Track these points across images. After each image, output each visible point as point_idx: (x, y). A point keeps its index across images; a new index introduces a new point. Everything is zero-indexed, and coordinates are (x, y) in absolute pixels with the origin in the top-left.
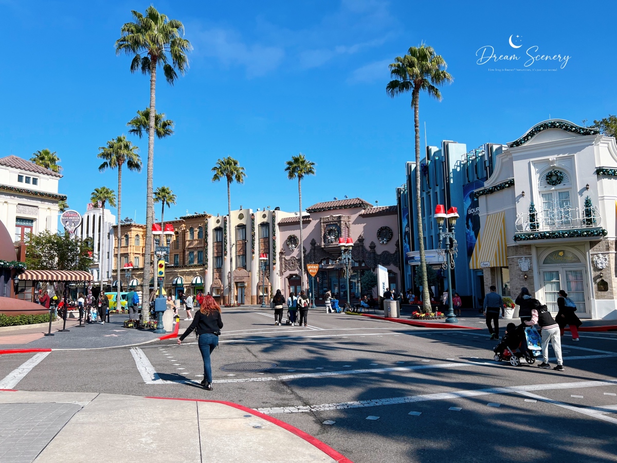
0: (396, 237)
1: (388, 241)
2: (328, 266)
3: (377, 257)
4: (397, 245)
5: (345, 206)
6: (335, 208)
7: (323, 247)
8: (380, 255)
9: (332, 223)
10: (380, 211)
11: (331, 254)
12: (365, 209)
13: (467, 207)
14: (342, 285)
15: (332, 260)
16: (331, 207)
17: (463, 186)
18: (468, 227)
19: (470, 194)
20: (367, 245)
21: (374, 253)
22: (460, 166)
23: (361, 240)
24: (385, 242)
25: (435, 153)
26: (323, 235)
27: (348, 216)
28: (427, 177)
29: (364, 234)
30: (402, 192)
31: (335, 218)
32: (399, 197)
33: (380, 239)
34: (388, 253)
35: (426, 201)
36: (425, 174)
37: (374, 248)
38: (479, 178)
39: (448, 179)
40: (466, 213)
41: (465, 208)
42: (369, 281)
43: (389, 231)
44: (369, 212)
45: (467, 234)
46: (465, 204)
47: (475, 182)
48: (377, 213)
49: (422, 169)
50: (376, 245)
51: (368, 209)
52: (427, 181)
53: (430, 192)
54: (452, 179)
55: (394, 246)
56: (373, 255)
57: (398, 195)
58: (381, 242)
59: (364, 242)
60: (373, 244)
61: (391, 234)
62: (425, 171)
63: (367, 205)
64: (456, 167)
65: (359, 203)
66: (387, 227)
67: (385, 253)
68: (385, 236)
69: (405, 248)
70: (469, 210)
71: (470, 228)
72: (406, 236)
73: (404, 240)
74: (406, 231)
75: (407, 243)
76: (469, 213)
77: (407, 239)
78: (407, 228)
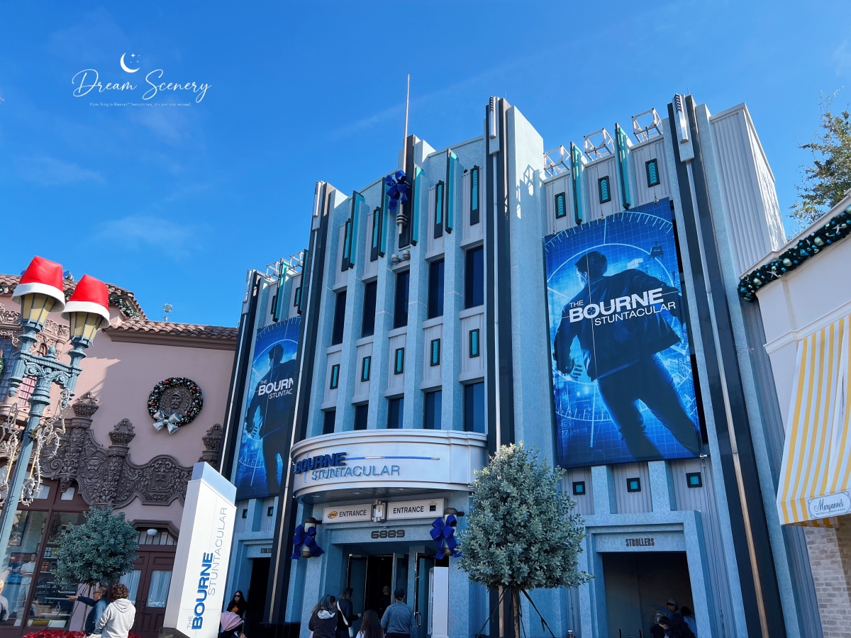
0: (214, 413)
1: (181, 424)
3: (128, 473)
4: (212, 441)
8: (143, 468)
12: (126, 316)
18: (565, 365)
19: (583, 260)
20: (102, 429)
21: (124, 457)
23: (85, 410)
24: (170, 427)
25: (429, 157)
27: (60, 326)
28: (401, 213)
29: (100, 392)
30: (265, 285)
31: (10, 318)
32: (255, 294)
33: (159, 413)
34: (173, 463)
35: (384, 286)
36: (393, 206)
37: (127, 441)
38: (630, 208)
39: (506, 203)
40: (555, 320)
41: (550, 306)
42: (101, 549)
43: (193, 394)
44: (138, 325)
45: (558, 391)
46: (554, 291)
47: (609, 218)
48: (168, 333)
49: (388, 188)
50: (135, 431)
51: (138, 319)
52: (401, 225)
53: (408, 258)
54: (519, 206)
55: (203, 442)
56: (116, 464)
57: (253, 290)
58: (158, 425)
59: (93, 417)
60: (125, 427)
61: (198, 404)
62: (397, 197)
63: (136, 308)
64: (526, 180)
65: (113, 293)
66: (188, 381)
67: (160, 462)
68: (175, 408)
69: (246, 450)
70: (571, 311)
71: (577, 370)
72: (258, 408)
73: (246, 424)
74: (260, 394)
75: (258, 433)
76: (572, 320)
77: (257, 420)
78: (264, 386)
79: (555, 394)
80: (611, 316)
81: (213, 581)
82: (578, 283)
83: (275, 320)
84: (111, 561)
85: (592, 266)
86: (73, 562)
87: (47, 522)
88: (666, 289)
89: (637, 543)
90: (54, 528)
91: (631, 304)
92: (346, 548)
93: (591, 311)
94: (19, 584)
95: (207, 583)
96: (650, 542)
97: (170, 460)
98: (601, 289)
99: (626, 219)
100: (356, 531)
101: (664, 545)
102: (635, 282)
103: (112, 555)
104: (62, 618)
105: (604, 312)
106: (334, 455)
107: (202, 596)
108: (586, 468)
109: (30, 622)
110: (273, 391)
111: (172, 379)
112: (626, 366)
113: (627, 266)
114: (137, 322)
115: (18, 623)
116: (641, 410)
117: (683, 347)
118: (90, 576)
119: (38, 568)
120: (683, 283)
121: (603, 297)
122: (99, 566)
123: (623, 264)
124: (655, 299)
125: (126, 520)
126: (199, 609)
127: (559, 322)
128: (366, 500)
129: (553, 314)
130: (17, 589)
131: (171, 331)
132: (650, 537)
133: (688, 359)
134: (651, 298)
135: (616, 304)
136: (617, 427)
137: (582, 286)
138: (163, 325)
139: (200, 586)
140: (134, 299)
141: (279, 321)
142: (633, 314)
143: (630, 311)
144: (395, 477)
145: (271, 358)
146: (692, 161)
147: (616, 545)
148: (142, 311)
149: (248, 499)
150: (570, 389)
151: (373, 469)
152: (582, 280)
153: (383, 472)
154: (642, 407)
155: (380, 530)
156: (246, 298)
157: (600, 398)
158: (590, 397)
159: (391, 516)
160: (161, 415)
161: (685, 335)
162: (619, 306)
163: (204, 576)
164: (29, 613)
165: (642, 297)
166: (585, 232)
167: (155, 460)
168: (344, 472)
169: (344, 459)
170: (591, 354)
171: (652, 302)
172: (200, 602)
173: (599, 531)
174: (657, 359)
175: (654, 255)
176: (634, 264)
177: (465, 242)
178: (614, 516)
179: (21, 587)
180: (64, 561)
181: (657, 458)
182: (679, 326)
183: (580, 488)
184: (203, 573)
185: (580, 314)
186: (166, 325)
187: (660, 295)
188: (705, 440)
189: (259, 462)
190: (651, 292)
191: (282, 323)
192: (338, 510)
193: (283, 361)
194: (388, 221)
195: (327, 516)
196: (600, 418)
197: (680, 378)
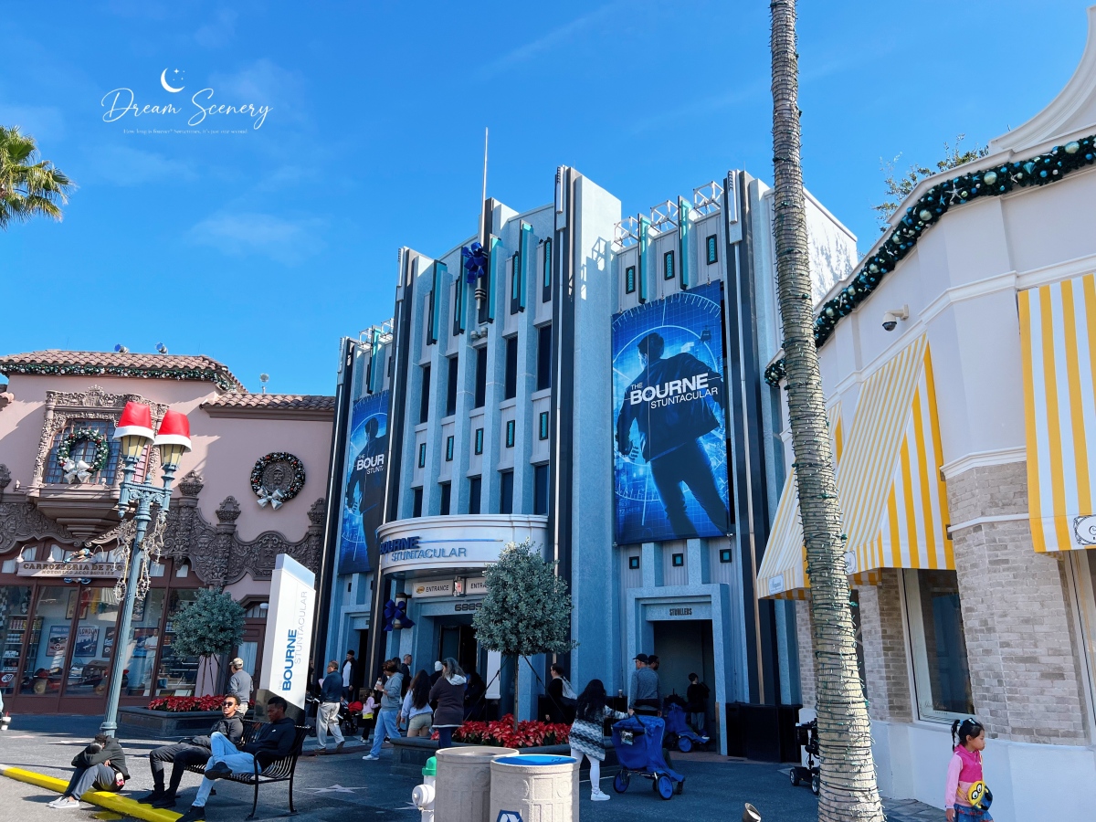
0: (316, 488)
1: (285, 500)
2: (39, 567)
3: (237, 550)
4: (317, 516)
5: (154, 368)
6: (114, 372)
7: (36, 494)
8: (251, 544)
9: (91, 416)
10: (272, 404)
11: (65, 525)
12: (222, 391)
13: (627, 384)
14: (85, 643)
15: (62, 546)
16: (98, 366)
17: (615, 316)
18: (625, 447)
19: (644, 341)
20: (208, 508)
21: (232, 534)
22: (606, 257)
23: (191, 488)
24: (275, 503)
25: (509, 222)
26: (45, 452)
27: (159, 405)
28: (479, 287)
29: (204, 470)
30: (359, 353)
31: (110, 401)
32: (349, 364)
33: (261, 490)
34: (279, 539)
35: (464, 364)
36: (471, 280)
37: (234, 519)
38: (688, 288)
39: (571, 284)
40: (619, 402)
41: (614, 388)
42: (211, 625)
43: (295, 469)
44: (235, 400)
45: (619, 472)
46: (619, 373)
47: (668, 299)
48: (265, 407)
49: (466, 259)
50: (240, 508)
51: (235, 391)
52: (479, 300)
53: (485, 334)
54: (584, 286)
55: (308, 517)
56: (225, 541)
57: (347, 359)
58: (262, 502)
59: (199, 496)
60: (231, 505)
61: (300, 478)
62: (475, 268)
63: (232, 380)
64: (595, 254)
65: (207, 368)
66: (288, 455)
67: (267, 538)
68: (278, 484)
69: (348, 525)
70: (632, 393)
71: (634, 451)
72: (358, 484)
73: (347, 499)
74: (358, 469)
75: (358, 508)
76: (633, 403)
77: (357, 495)
78: (362, 461)
79: (616, 473)
80: (664, 399)
81: (298, 653)
82: (639, 365)
83: (370, 392)
84: (221, 636)
85: (651, 347)
86: (188, 637)
87: (166, 597)
88: (712, 374)
89: (678, 612)
90: (173, 604)
91: (682, 387)
92: (437, 620)
93: (649, 394)
94: (145, 657)
95: (293, 654)
96: (688, 612)
97: (277, 536)
98: (659, 372)
99: (683, 301)
100: (443, 604)
101: (698, 614)
102: (686, 366)
103: (223, 630)
104: (187, 688)
105: (659, 396)
106: (409, 539)
107: (289, 664)
108: (638, 544)
109: (158, 691)
110: (371, 467)
111: (273, 454)
112: (674, 449)
113: (680, 350)
114: (234, 395)
115: (147, 693)
116: (684, 492)
117: (721, 432)
118: (204, 649)
119: (161, 642)
120: (725, 368)
121: (659, 381)
122: (211, 640)
123: (678, 348)
124: (701, 384)
125: (232, 599)
126: (288, 675)
127: (621, 404)
128: (447, 577)
129: (617, 395)
130: (144, 661)
131: (268, 405)
132: (689, 607)
133: (725, 443)
134: (698, 382)
135: (670, 387)
136: (664, 507)
137: (642, 368)
138: (260, 397)
139: (287, 657)
140: (229, 372)
141: (373, 393)
142: (683, 398)
143: (680, 395)
144: (462, 558)
145: (367, 432)
146: (740, 243)
147: (662, 615)
148: (238, 382)
149: (352, 574)
150: (628, 470)
151: (442, 551)
152: (643, 362)
153: (451, 554)
154: (685, 489)
155: (462, 603)
156: (340, 367)
157: (652, 479)
158: (644, 478)
159: (469, 591)
160: (264, 492)
161: (724, 420)
162: (672, 389)
163: (290, 649)
164: (157, 685)
165: (691, 382)
166: (648, 311)
167: (263, 536)
168: (418, 554)
169: (418, 542)
170: (646, 437)
171: (699, 387)
172: (288, 669)
173: (647, 602)
174: (699, 443)
175: (704, 339)
176: (686, 348)
177: (537, 322)
178: (658, 589)
179: (147, 660)
180: (181, 635)
181: (694, 536)
182: (719, 411)
183: (635, 563)
184: (289, 646)
185: (639, 397)
186: (264, 396)
187: (706, 380)
188: (733, 521)
189: (360, 537)
190: (699, 377)
191: (376, 395)
192: (425, 585)
193: (378, 436)
194: (468, 293)
195: (416, 591)
196: (651, 498)
197: (716, 462)
